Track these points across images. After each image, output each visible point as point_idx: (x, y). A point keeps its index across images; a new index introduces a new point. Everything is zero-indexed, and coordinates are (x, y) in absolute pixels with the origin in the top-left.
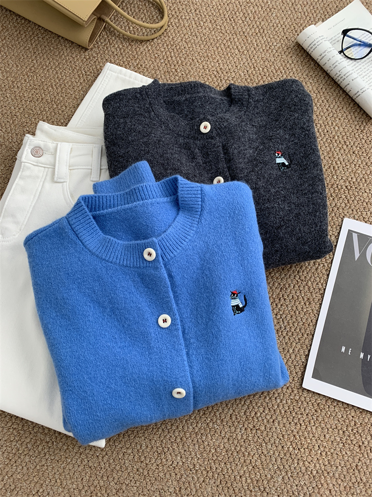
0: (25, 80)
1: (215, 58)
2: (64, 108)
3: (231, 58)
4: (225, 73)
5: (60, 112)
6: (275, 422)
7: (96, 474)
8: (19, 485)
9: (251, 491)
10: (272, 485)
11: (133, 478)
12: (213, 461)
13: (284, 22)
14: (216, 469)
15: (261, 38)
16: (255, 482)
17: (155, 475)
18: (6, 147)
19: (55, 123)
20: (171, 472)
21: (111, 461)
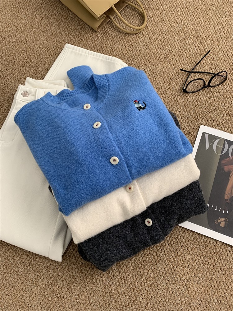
0: (20, 55)
1: (129, 40)
2: (42, 70)
3: (139, 40)
4: (135, 48)
5: (40, 72)
6: (162, 251)
7: (56, 279)
8: (12, 285)
9: (147, 291)
10: (160, 288)
11: (78, 282)
12: (125, 273)
13: (170, 18)
14: (127, 277)
15: (156, 28)
16: (150, 286)
17: (91, 280)
18: (9, 92)
19: (37, 78)
20: (100, 279)
21: (65, 272)
